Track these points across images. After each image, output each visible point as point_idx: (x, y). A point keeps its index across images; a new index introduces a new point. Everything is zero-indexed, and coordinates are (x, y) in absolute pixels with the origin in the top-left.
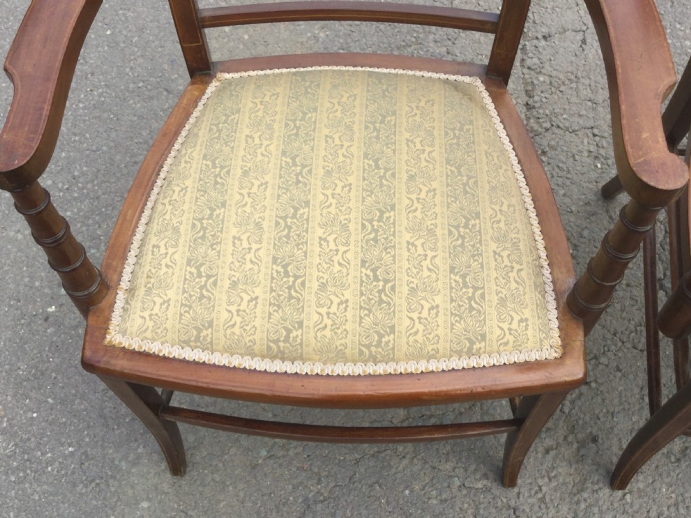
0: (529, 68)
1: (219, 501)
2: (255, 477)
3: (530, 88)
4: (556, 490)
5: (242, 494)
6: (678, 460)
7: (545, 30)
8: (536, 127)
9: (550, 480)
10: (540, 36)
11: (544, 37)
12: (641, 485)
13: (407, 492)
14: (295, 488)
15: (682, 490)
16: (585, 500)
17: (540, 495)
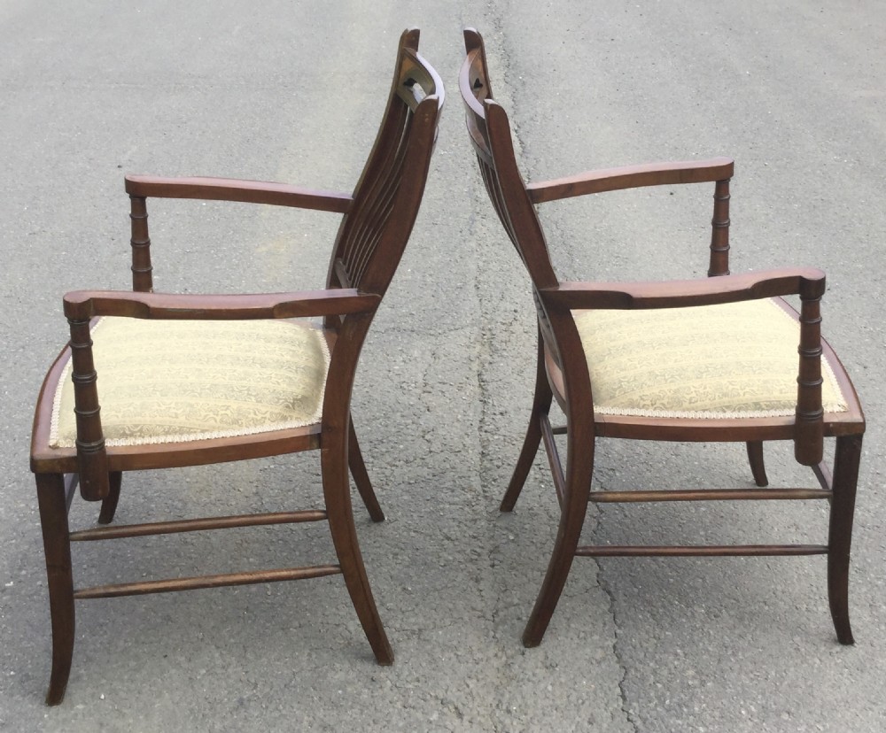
0: (486, 432)
1: (154, 704)
2: (192, 687)
3: (485, 444)
4: (483, 687)
5: (178, 698)
6: (599, 663)
7: (502, 409)
8: (489, 466)
9: (478, 681)
10: (497, 413)
11: (501, 414)
12: (563, 680)
13: (340, 692)
14: (229, 693)
15: (600, 681)
16: (510, 692)
17: (467, 690)
